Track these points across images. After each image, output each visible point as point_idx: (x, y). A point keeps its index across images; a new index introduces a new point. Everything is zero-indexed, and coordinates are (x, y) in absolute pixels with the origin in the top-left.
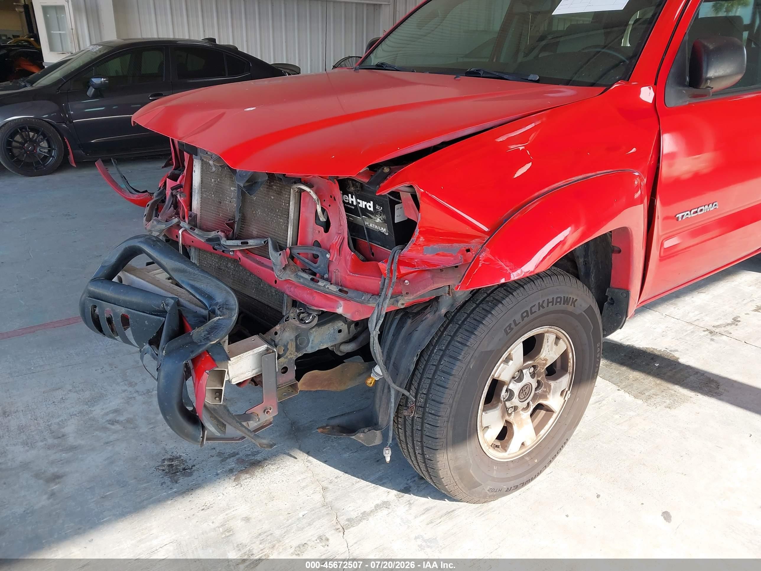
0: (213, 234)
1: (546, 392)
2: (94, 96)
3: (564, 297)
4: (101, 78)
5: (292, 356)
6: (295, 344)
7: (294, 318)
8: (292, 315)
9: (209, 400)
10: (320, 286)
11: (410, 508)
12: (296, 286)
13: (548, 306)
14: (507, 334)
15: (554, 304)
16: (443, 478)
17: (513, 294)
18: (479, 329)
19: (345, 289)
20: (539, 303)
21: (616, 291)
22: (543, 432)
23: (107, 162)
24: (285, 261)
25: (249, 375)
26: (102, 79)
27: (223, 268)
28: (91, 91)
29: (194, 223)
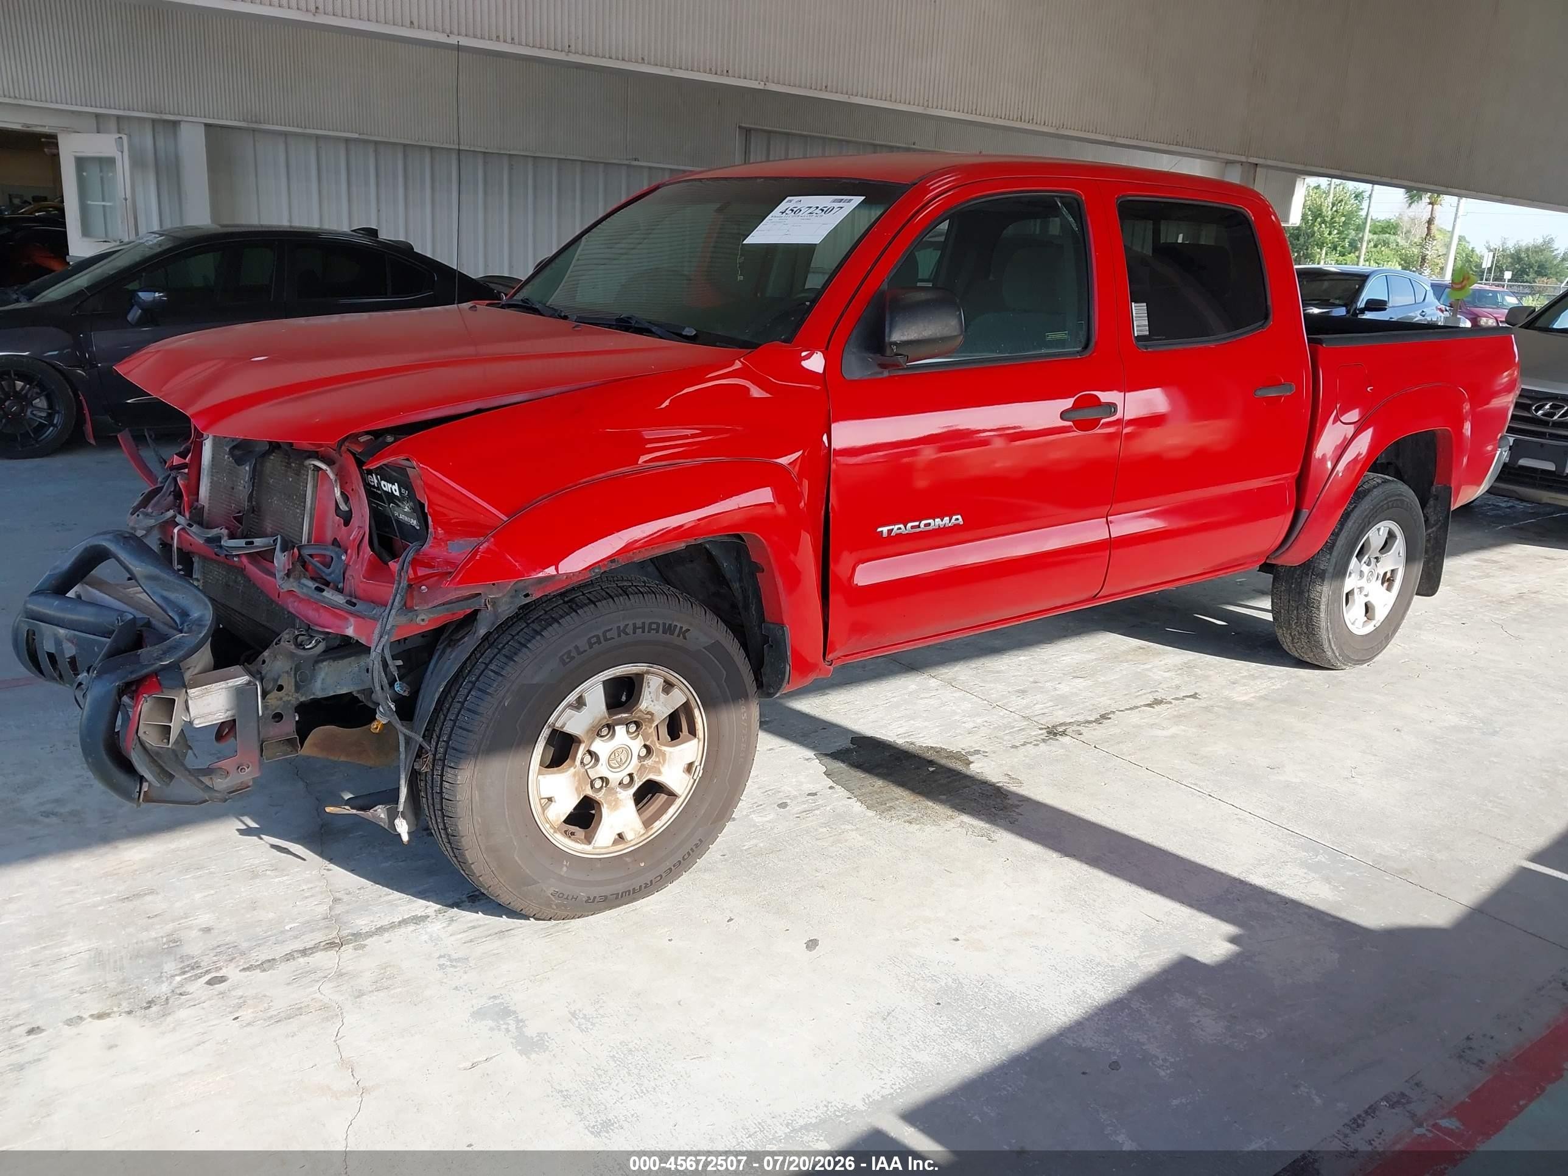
0: (214, 532)
1: (659, 762)
2: (141, 322)
3: (664, 624)
4: (155, 292)
5: (290, 698)
6: (293, 680)
7: (289, 642)
8: (287, 636)
9: (152, 739)
10: (324, 597)
11: (449, 925)
12: (301, 600)
13: (634, 633)
14: (565, 664)
15: (646, 630)
16: (473, 863)
17: (577, 612)
18: (521, 655)
19: (354, 600)
20: (619, 627)
21: (772, 626)
22: (659, 825)
23: (139, 439)
24: (289, 564)
25: (221, 717)
26: (157, 295)
27: (231, 584)
28: (135, 314)
29: (198, 518)
